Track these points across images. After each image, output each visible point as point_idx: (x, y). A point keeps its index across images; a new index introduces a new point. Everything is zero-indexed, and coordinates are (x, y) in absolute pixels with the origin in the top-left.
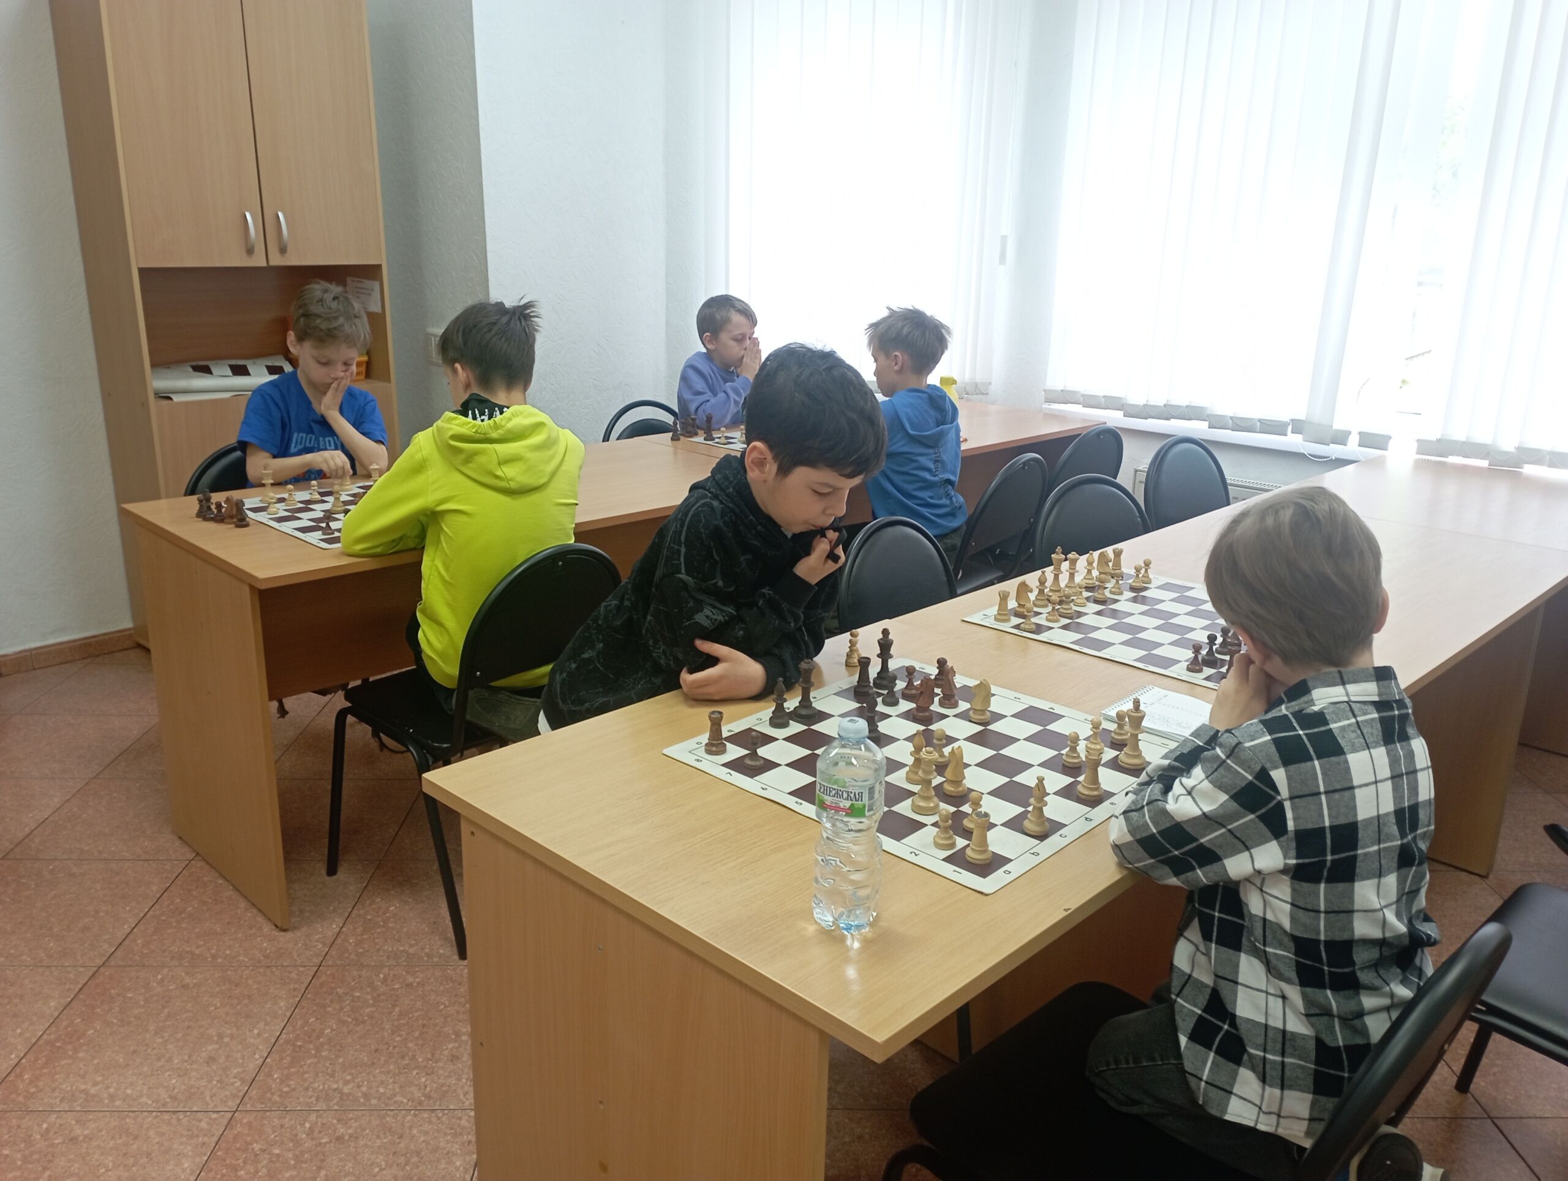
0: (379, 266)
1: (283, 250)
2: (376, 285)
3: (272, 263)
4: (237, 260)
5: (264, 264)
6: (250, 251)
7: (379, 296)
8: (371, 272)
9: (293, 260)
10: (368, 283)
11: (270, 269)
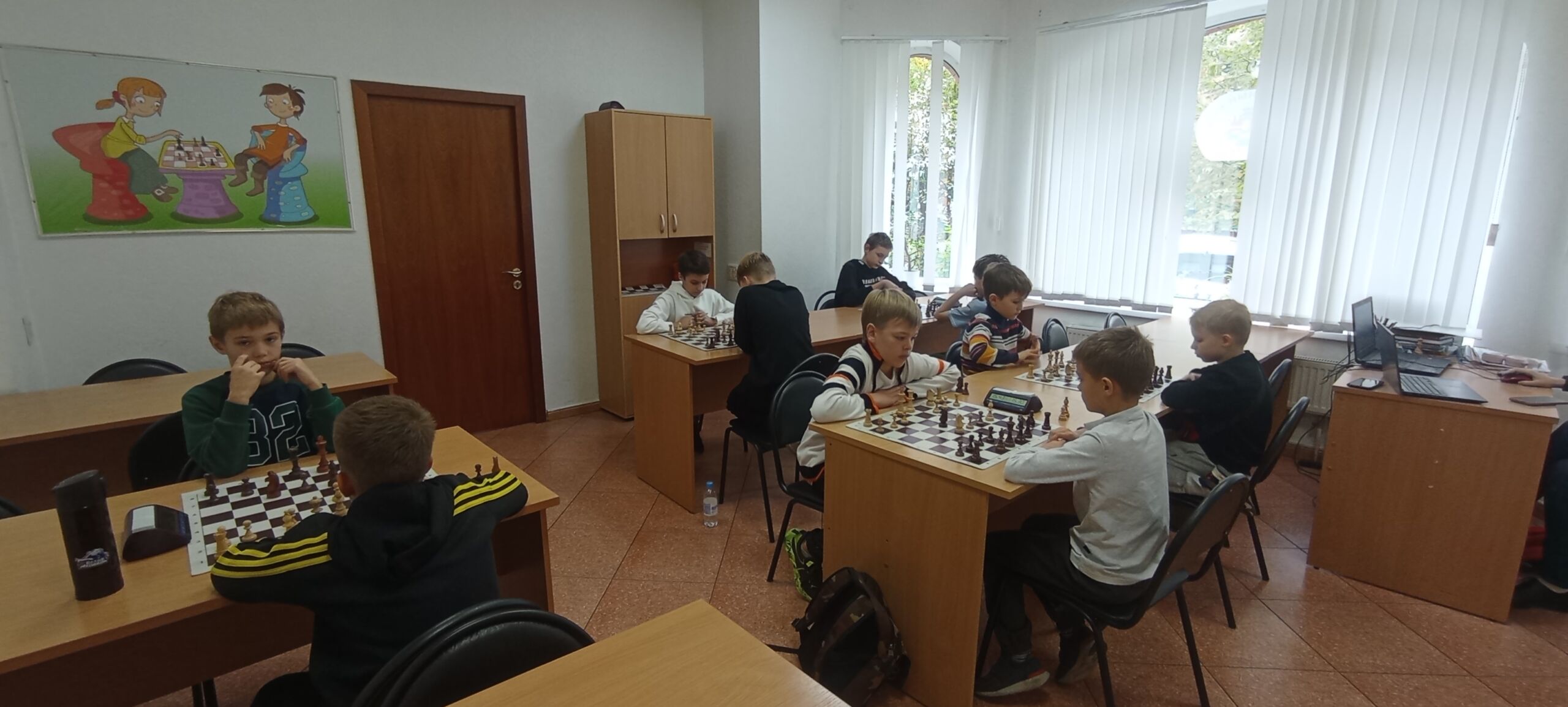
0: (711, 237)
1: (675, 231)
2: (710, 245)
3: (670, 237)
4: (657, 235)
5: (667, 237)
6: (662, 232)
7: (710, 249)
8: (708, 239)
9: (678, 235)
10: (705, 244)
11: (669, 239)
